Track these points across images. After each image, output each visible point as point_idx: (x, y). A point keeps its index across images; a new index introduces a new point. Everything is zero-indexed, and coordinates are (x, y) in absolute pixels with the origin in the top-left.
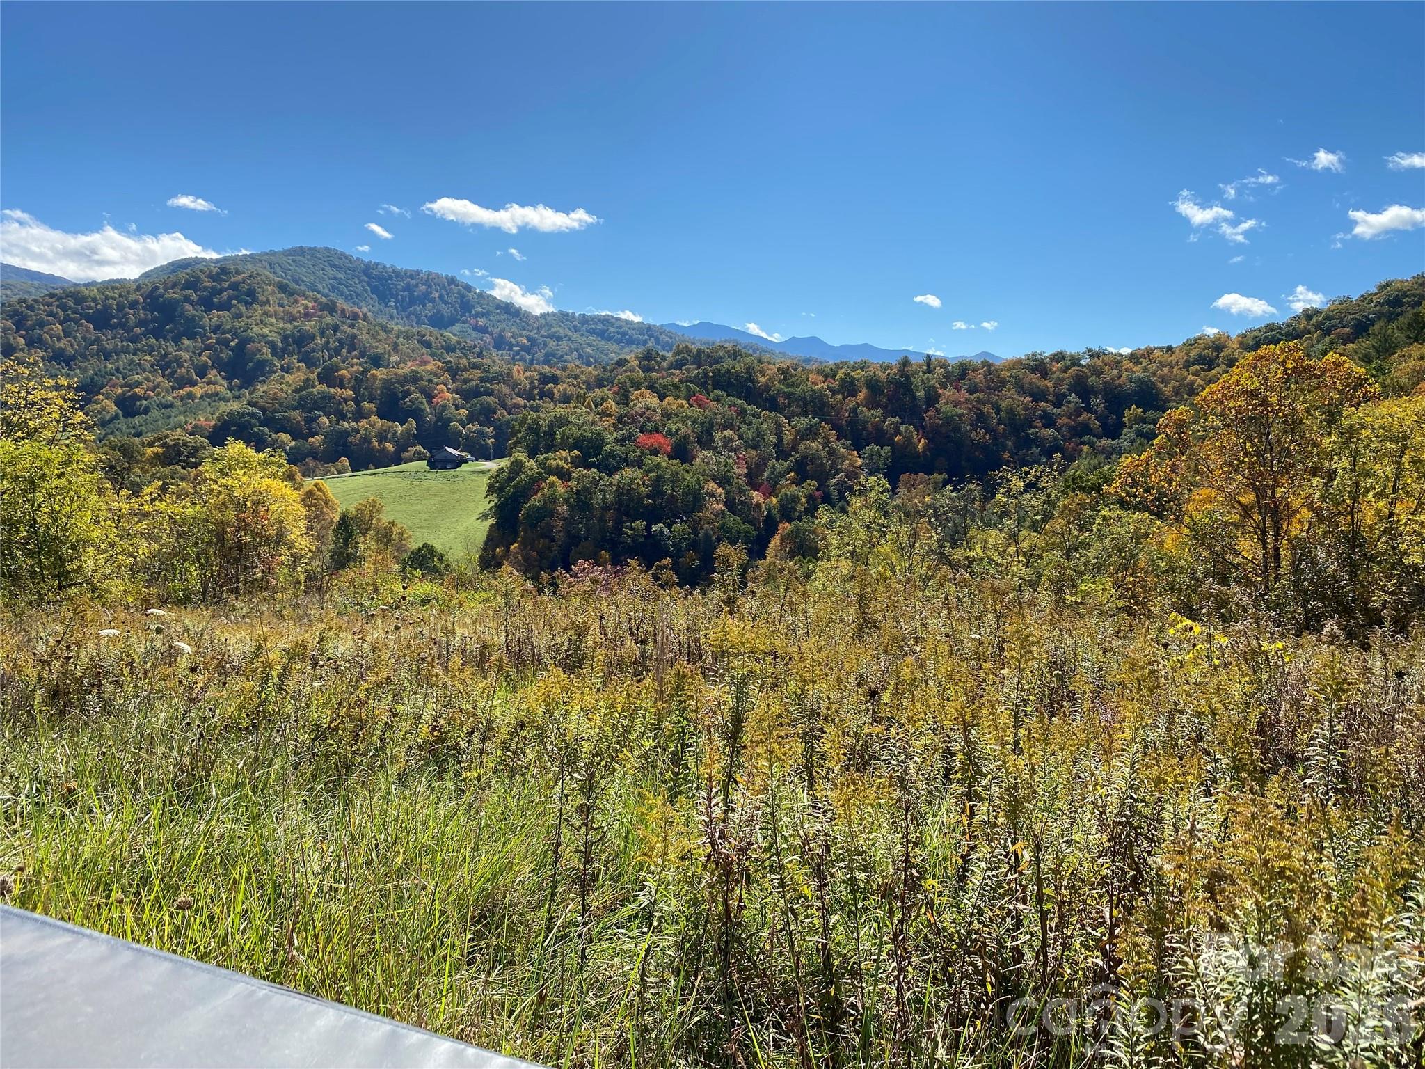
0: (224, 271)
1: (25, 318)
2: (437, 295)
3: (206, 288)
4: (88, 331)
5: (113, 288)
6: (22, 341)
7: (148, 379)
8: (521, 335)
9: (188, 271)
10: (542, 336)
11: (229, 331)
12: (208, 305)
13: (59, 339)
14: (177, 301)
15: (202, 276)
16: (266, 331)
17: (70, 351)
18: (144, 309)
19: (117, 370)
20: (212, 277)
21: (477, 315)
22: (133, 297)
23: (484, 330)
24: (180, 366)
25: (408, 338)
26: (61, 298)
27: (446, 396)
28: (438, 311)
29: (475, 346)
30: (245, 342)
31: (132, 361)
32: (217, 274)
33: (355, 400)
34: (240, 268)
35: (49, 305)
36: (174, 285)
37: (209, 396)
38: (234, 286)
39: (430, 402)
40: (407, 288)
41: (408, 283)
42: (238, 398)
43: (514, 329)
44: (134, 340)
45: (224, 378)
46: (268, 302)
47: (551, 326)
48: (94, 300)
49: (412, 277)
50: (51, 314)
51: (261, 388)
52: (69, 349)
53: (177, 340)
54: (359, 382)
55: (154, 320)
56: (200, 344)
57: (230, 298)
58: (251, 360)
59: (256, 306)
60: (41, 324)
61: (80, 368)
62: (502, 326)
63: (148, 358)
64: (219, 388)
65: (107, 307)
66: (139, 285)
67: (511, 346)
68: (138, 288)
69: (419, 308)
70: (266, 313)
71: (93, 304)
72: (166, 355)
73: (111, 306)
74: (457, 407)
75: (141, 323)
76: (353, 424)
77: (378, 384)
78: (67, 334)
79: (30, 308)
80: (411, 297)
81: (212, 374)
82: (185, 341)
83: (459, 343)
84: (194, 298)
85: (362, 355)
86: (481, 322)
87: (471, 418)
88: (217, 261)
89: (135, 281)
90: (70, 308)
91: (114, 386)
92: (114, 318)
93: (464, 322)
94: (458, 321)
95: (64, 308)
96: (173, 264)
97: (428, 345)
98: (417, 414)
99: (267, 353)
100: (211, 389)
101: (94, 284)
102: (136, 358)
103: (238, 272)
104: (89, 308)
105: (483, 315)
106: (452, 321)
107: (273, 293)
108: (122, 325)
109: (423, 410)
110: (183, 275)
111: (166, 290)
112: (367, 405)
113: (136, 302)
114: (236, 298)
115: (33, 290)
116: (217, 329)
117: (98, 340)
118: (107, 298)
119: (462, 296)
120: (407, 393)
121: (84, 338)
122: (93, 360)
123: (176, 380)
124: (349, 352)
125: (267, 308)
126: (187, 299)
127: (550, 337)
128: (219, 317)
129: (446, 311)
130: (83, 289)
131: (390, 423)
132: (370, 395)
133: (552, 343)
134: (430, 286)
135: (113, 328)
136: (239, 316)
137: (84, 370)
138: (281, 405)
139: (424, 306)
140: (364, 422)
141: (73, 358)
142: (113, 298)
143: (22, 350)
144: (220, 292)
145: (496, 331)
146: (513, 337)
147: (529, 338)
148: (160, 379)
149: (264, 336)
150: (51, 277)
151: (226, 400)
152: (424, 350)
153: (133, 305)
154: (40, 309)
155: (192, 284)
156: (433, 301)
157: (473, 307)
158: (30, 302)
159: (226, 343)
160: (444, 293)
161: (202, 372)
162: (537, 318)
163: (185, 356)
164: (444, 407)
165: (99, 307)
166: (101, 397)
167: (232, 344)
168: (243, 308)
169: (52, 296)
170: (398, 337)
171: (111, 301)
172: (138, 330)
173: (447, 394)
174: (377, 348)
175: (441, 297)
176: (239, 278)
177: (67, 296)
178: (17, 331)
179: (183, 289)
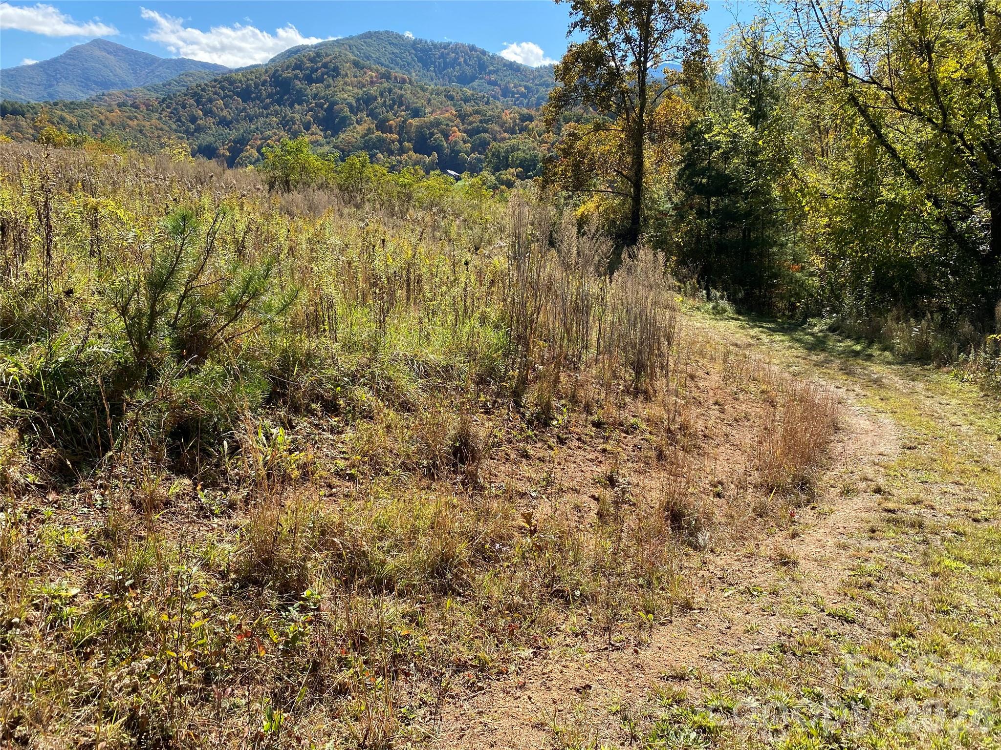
0: (318, 55)
1: (201, 97)
2: (462, 60)
3: (307, 68)
4: (238, 104)
5: (251, 73)
6: (201, 113)
7: (275, 134)
8: (520, 86)
9: (296, 56)
10: (536, 85)
11: (323, 98)
12: (310, 80)
13: (222, 110)
14: (290, 78)
15: (305, 60)
16: (346, 96)
17: (229, 118)
18: (271, 85)
19: (257, 129)
20: (312, 60)
21: (490, 73)
22: (263, 78)
23: (494, 83)
24: (294, 124)
25: (438, 94)
26: (221, 82)
27: (458, 135)
28: (463, 72)
29: (484, 96)
30: (333, 104)
31: (265, 122)
32: (314, 57)
33: (399, 141)
34: (329, 52)
35: (214, 87)
36: (288, 67)
37: (312, 143)
38: (325, 65)
39: (447, 139)
40: (442, 56)
41: (443, 53)
42: (328, 143)
43: (516, 81)
44: (266, 107)
45: (321, 130)
46: (347, 75)
47: (542, 77)
48: (240, 82)
49: (445, 48)
50: (215, 93)
51: (342, 136)
52: (228, 116)
53: (292, 106)
54: (402, 129)
55: (277, 93)
56: (306, 108)
57: (323, 74)
58: (337, 117)
59: (339, 78)
60: (210, 101)
61: (235, 128)
62: (507, 79)
63: (275, 119)
64: (318, 137)
65: (248, 86)
66: (266, 68)
67: (513, 94)
68: (266, 72)
69: (450, 70)
70: (345, 83)
71: (240, 85)
72: (285, 117)
73: (250, 86)
74: (465, 142)
75: (270, 96)
76: (398, 157)
77: (413, 129)
78: (226, 106)
79: (203, 90)
80: (445, 62)
81: (314, 128)
82: (296, 106)
83: (473, 95)
84: (301, 75)
85: (407, 109)
86: (493, 77)
87: (473, 150)
88: (316, 47)
89: (266, 64)
90: (227, 88)
91: (256, 139)
92: (253, 93)
93: (481, 79)
94: (477, 78)
95: (223, 88)
96: (288, 51)
97: (451, 98)
98: (438, 149)
99: (347, 111)
100: (314, 138)
101: (240, 70)
102: (267, 120)
103: (327, 55)
104: (238, 87)
105: (494, 72)
106: (473, 79)
107: (350, 68)
108: (258, 98)
109: (442, 146)
110: (293, 60)
111: (283, 71)
112: (406, 144)
113: (265, 81)
114: (327, 74)
116: (315, 97)
117: (245, 109)
118: (248, 79)
119: (480, 59)
120: (432, 134)
121: (237, 108)
122: (243, 123)
123: (292, 133)
124: (399, 107)
125: (346, 79)
126: (296, 77)
127: (541, 85)
128: (316, 88)
129: (468, 71)
130: (234, 74)
131: (421, 156)
132: (409, 137)
133: (542, 89)
134: (457, 53)
135: (253, 100)
136: (329, 86)
137: (238, 130)
138: (352, 146)
139: (454, 68)
140: (405, 156)
141: (231, 122)
142: (252, 80)
143: (201, 119)
144: (316, 70)
145: (503, 83)
146: (515, 87)
147: (526, 87)
148: (282, 133)
149: (345, 100)
151: (321, 145)
152: (449, 103)
153: (264, 83)
154: (209, 90)
155: (298, 66)
156: (459, 64)
157: (487, 67)
158: (203, 86)
159: (321, 106)
160: (467, 57)
161: (307, 128)
162: (532, 72)
163: (297, 116)
164: (456, 143)
165: (244, 86)
166: (248, 147)
167: (325, 106)
168: (331, 81)
169: (215, 81)
170: (432, 94)
171: (251, 82)
172: (268, 101)
173: (458, 133)
174: (417, 103)
175: (465, 61)
176: (328, 59)
177: (224, 80)
178: (198, 106)
179: (294, 70)
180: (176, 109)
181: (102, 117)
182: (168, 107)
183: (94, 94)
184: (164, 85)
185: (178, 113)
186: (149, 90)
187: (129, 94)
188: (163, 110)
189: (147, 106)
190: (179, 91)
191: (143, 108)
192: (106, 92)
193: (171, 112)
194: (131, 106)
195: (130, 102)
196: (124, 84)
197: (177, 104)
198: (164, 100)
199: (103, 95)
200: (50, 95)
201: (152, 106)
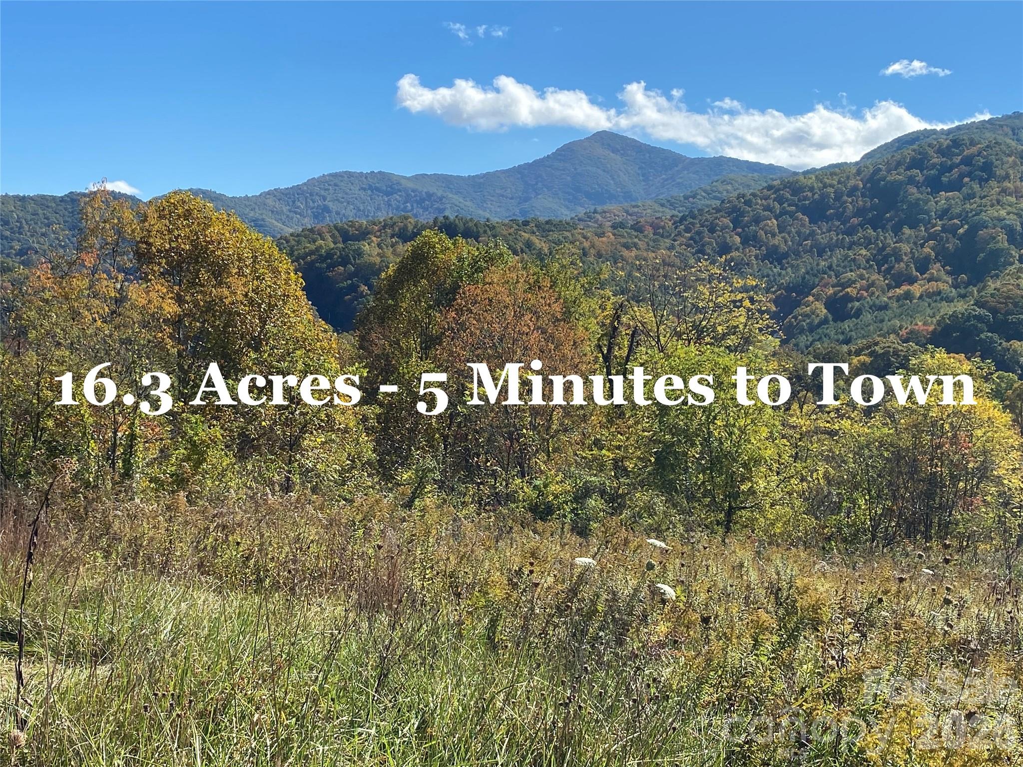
0: (956, 143)
1: (742, 214)
3: (934, 166)
4: (803, 225)
5: (832, 174)
6: (738, 239)
7: (862, 277)
9: (915, 147)
11: (958, 216)
12: (935, 185)
13: (774, 235)
14: (901, 183)
15: (931, 152)
16: (1003, 213)
17: (783, 248)
18: (863, 195)
19: (830, 267)
20: (941, 152)
22: (852, 182)
24: (899, 260)
26: (779, 190)
30: (975, 228)
31: (846, 257)
32: (948, 147)
34: (976, 138)
35: (766, 198)
36: (899, 164)
37: (930, 295)
38: (968, 161)
42: (963, 296)
44: (850, 232)
45: (948, 273)
46: (1007, 177)
48: (812, 189)
50: (767, 208)
51: (992, 285)
52: (783, 246)
53: (897, 230)
55: (873, 207)
56: (923, 233)
57: (962, 176)
58: (982, 250)
59: (993, 183)
60: (757, 220)
61: (792, 266)
63: (864, 252)
64: (941, 286)
65: (824, 196)
66: (859, 167)
68: (859, 172)
70: (1004, 191)
71: (810, 194)
72: (884, 248)
73: (828, 196)
75: (859, 212)
78: (781, 228)
79: (748, 203)
81: (935, 269)
82: (907, 231)
84: (920, 178)
88: (950, 132)
89: (857, 163)
90: (787, 200)
91: (825, 286)
92: (830, 208)
95: (780, 200)
96: (898, 140)
99: (1002, 240)
100: (933, 286)
101: (813, 171)
102: (850, 253)
103: (973, 143)
104: (805, 198)
107: (1014, 164)
108: (839, 216)
110: (908, 152)
111: (889, 171)
113: (855, 188)
114: (969, 174)
115: (752, 183)
116: (944, 214)
117: (812, 234)
118: (825, 186)
121: (799, 233)
122: (807, 258)
123: (894, 277)
125: (1007, 184)
126: (911, 180)
128: (947, 199)
130: (802, 178)
135: (828, 219)
136: (970, 197)
137: (796, 268)
138: (1016, 305)
141: (786, 255)
142: (832, 186)
143: (737, 249)
144: (950, 169)
148: (875, 276)
149: (1000, 220)
150: (771, 168)
151: (949, 300)
153: (852, 191)
154: (757, 204)
155: (918, 163)
158: (748, 197)
159: (953, 230)
161: (923, 266)
163: (905, 248)
165: (816, 196)
166: (811, 298)
167: (961, 231)
168: (976, 187)
169: (770, 188)
171: (829, 189)
172: (855, 221)
176: (974, 150)
177: (785, 187)
178: (734, 229)
179: (908, 168)
180: (699, 233)
181: (586, 244)
182: (688, 230)
183: (581, 211)
184: (686, 198)
185: (701, 239)
186: (662, 205)
187: (632, 210)
188: (679, 234)
189: (655, 227)
190: (707, 206)
191: (649, 231)
192: (599, 209)
193: (691, 238)
194: (632, 227)
195: (631, 223)
196: (628, 196)
197: (702, 226)
198: (683, 218)
199: (595, 212)
200: (523, 212)
201: (663, 228)
